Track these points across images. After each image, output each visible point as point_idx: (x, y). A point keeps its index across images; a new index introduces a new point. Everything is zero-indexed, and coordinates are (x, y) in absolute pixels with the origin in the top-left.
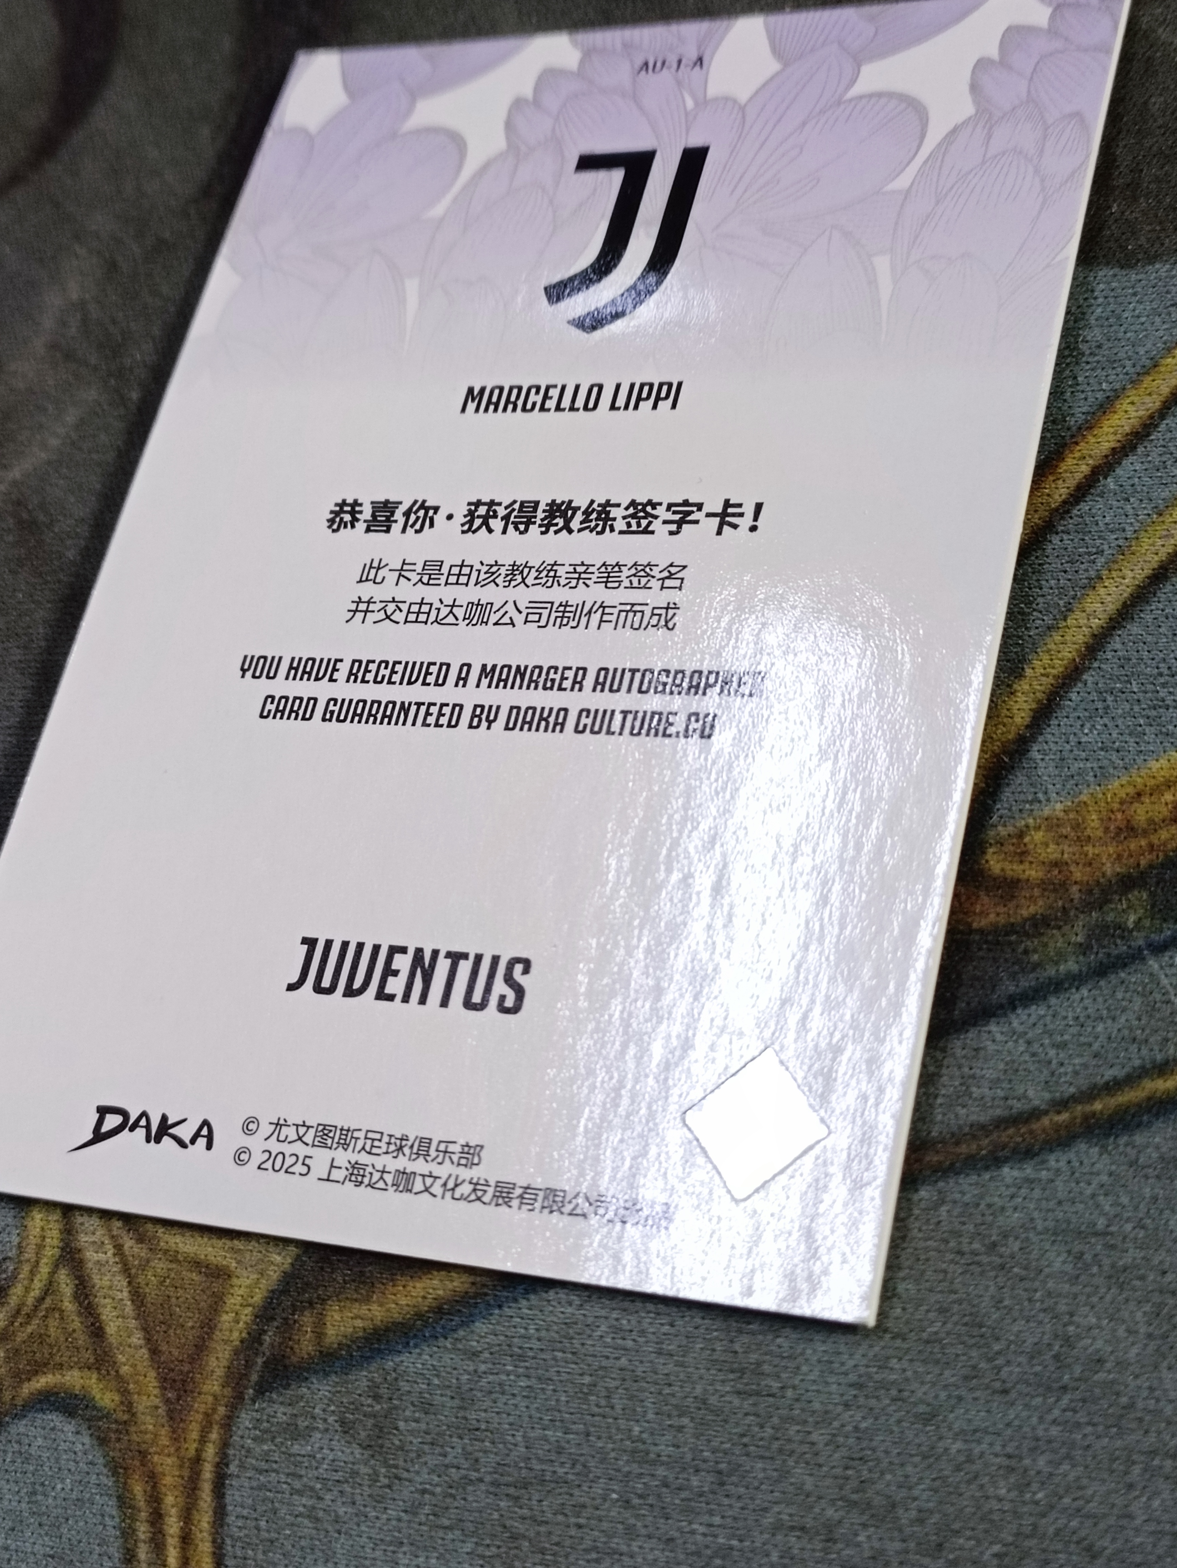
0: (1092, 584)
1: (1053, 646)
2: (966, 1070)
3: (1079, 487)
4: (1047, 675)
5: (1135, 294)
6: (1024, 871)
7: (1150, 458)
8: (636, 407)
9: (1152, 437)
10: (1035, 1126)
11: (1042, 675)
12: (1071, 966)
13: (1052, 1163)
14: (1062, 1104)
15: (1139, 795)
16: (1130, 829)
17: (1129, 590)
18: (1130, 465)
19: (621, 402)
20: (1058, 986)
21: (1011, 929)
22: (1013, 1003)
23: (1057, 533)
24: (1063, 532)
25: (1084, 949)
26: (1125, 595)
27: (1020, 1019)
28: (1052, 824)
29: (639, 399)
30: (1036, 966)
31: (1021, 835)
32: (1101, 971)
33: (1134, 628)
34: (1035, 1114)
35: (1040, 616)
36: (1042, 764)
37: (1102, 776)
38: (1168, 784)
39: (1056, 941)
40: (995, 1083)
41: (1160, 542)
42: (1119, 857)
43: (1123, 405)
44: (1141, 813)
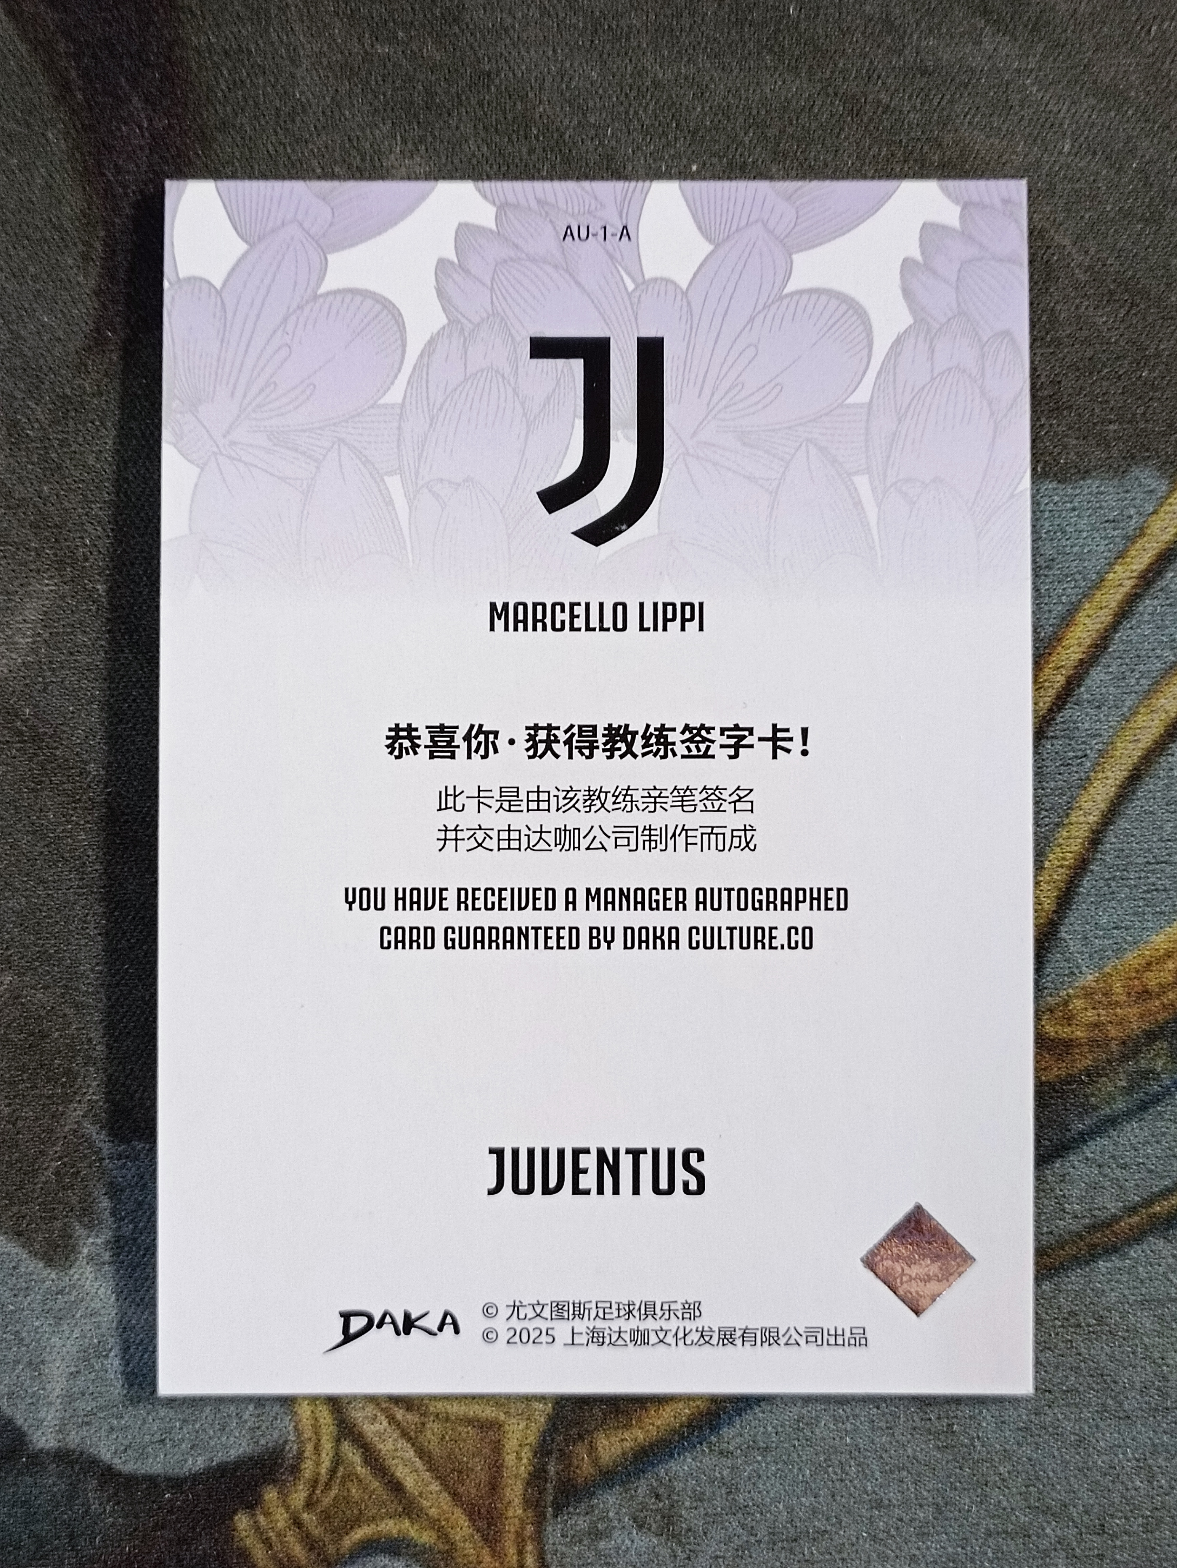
0: (1084, 783)
1: (1061, 841)
2: (1058, 1191)
3: (1058, 697)
4: (1062, 866)
5: (1074, 509)
6: (1072, 1032)
7: (1111, 670)
8: (665, 629)
9: (1110, 650)
10: (1116, 1228)
11: (1058, 867)
12: (1120, 1105)
13: (1132, 1253)
14: (1133, 1210)
15: (1149, 964)
16: (1145, 994)
17: (1113, 789)
18: (1097, 675)
19: (648, 622)
20: (1113, 1121)
21: (1070, 1079)
22: (1083, 1138)
23: (1047, 738)
24: (1052, 737)
25: (1128, 1091)
26: (1112, 794)
27: (1090, 1150)
28: (1088, 993)
29: (666, 620)
30: (1095, 1108)
31: (1066, 1003)
32: (1143, 1107)
33: (1122, 823)
34: (1116, 1219)
35: (1046, 813)
36: (1071, 943)
37: (1119, 952)
38: (1169, 955)
39: (1106, 1086)
40: (1081, 1199)
41: (1131, 746)
42: (1142, 1016)
43: (1081, 617)
44: (1153, 980)
